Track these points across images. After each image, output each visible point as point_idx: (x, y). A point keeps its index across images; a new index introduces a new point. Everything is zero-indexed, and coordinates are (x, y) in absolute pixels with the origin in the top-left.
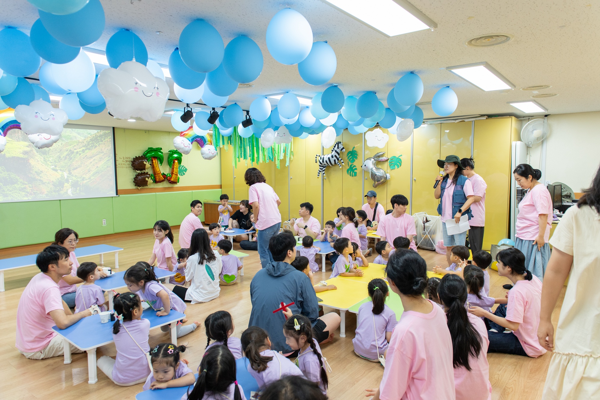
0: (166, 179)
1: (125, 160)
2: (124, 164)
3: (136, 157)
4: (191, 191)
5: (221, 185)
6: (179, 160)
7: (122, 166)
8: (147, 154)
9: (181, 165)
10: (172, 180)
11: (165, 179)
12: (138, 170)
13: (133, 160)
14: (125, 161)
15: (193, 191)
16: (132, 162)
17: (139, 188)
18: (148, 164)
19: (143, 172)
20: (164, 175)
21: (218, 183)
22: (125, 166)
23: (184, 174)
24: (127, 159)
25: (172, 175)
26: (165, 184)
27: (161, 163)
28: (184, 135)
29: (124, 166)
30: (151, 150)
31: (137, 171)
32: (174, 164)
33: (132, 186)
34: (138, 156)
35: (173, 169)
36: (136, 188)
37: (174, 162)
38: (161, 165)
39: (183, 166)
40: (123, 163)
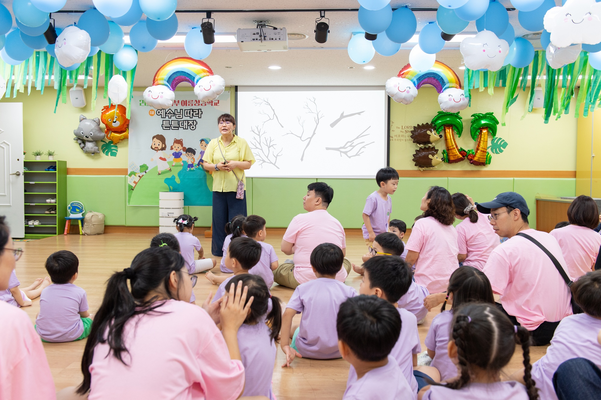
0: (466, 157)
1: (404, 130)
2: (402, 136)
3: (418, 125)
4: (512, 179)
5: (575, 172)
6: (492, 129)
7: (399, 138)
8: (436, 121)
9: (495, 137)
10: (476, 159)
11: (463, 156)
12: (420, 144)
13: (413, 129)
14: (404, 132)
15: (515, 178)
16: (412, 132)
17: (422, 169)
18: (433, 135)
19: (427, 147)
20: (462, 152)
21: (570, 168)
22: (404, 138)
23: (501, 151)
24: (407, 129)
25: (476, 152)
26: (465, 166)
27: (460, 133)
28: (403, 74)
29: (402, 138)
30: (442, 115)
31: (418, 145)
32: (481, 135)
33: (411, 166)
34: (420, 124)
35: (480, 142)
36: (419, 169)
37: (481, 133)
38: (459, 137)
39: (500, 139)
40: (402, 134)
